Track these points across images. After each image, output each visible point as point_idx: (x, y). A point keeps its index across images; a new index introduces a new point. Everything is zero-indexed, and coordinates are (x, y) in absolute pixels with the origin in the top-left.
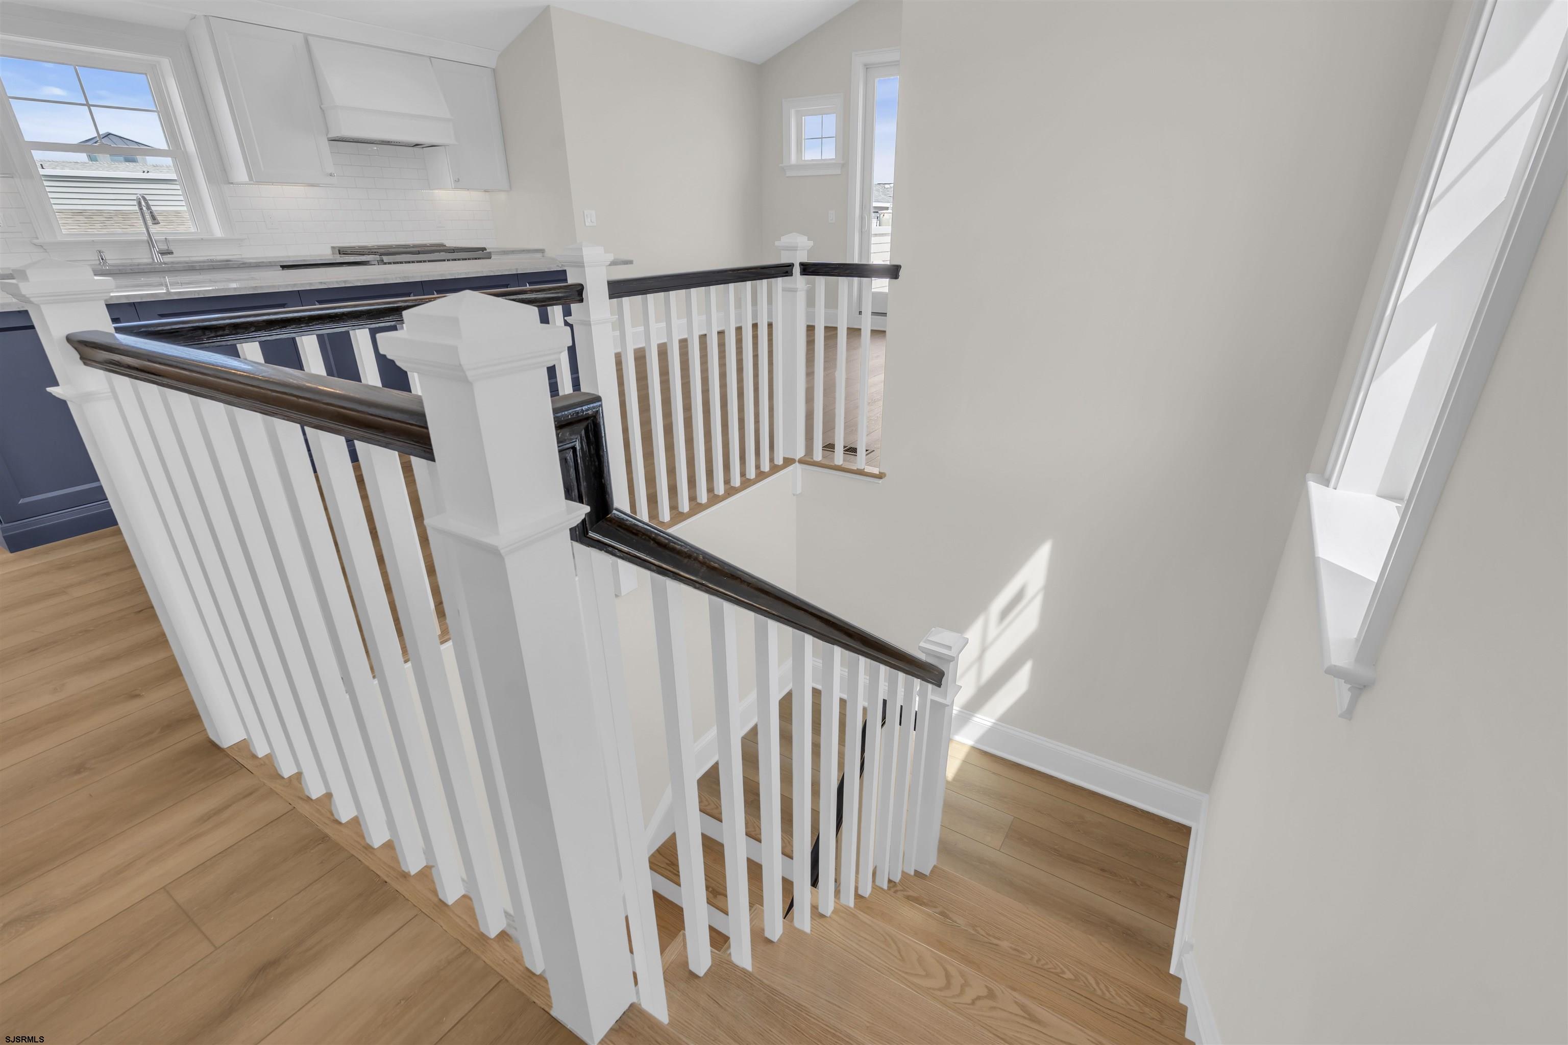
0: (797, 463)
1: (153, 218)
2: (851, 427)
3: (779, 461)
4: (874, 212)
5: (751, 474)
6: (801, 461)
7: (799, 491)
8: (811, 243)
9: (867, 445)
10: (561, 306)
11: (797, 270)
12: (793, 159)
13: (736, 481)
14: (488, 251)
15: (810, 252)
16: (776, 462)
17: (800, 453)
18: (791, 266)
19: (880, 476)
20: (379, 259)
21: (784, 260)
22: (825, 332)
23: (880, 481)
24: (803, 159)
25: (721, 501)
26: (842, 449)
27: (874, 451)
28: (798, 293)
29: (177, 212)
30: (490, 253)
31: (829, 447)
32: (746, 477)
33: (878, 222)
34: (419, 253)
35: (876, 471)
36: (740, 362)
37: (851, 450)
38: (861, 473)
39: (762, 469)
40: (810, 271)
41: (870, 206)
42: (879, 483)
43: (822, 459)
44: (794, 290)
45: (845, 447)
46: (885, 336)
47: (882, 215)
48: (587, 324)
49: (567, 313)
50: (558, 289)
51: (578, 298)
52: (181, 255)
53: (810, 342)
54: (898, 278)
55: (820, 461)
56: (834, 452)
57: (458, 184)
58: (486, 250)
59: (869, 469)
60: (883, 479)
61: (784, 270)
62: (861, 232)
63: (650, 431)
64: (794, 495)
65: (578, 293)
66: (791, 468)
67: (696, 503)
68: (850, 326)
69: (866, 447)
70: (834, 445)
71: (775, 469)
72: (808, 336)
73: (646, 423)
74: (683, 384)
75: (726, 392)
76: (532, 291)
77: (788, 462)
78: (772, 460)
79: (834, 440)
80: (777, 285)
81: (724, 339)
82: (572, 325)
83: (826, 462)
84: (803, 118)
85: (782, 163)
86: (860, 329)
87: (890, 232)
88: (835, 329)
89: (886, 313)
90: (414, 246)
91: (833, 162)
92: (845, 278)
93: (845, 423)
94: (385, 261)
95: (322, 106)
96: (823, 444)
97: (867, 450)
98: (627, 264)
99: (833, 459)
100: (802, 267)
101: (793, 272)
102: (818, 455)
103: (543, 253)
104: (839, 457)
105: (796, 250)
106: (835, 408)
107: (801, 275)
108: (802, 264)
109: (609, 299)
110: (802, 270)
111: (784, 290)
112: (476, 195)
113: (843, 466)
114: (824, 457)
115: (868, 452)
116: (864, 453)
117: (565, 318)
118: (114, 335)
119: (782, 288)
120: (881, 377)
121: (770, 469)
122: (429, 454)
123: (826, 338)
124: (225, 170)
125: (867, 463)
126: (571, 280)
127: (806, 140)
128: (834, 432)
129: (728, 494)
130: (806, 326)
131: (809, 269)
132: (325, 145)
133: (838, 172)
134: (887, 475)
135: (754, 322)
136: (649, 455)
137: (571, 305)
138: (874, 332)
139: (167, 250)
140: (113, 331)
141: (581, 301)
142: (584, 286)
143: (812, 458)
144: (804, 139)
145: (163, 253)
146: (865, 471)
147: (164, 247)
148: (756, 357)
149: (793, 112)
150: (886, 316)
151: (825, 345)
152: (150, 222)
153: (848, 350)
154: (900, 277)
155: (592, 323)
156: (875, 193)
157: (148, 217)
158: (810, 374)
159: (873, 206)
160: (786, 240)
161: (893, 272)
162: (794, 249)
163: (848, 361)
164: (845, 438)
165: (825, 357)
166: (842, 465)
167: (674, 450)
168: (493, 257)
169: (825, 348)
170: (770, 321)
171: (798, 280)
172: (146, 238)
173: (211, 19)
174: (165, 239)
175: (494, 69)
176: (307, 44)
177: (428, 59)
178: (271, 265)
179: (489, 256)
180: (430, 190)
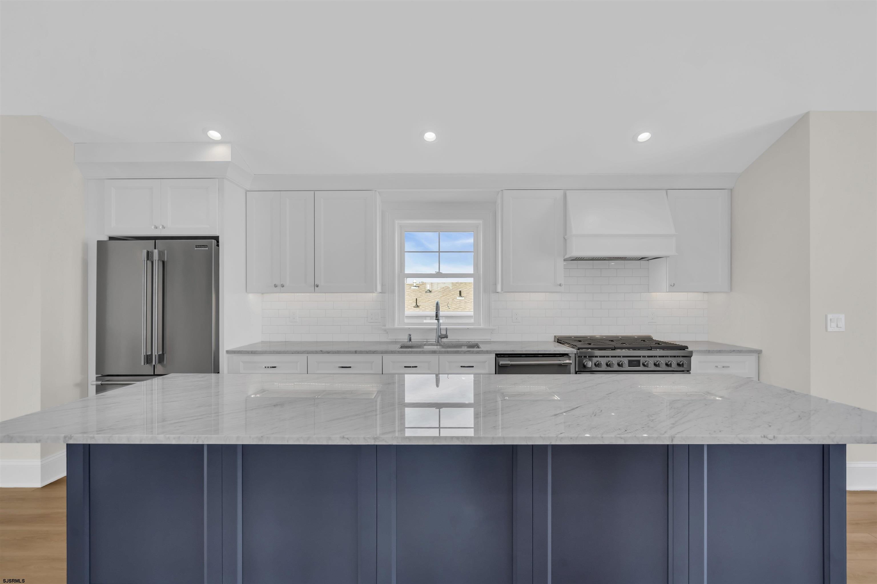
14: (690, 349)
30: (691, 352)
52: (452, 338)
57: (673, 287)
58: (688, 348)
95: (565, 236)
112: (692, 296)
132: (561, 263)
139: (445, 335)
145: (442, 337)
147: (444, 333)
172: (436, 327)
173: (504, 190)
174: (446, 328)
175: (731, 190)
176: (565, 196)
177: (664, 192)
178: (487, 352)
179: (690, 357)
180: (649, 292)
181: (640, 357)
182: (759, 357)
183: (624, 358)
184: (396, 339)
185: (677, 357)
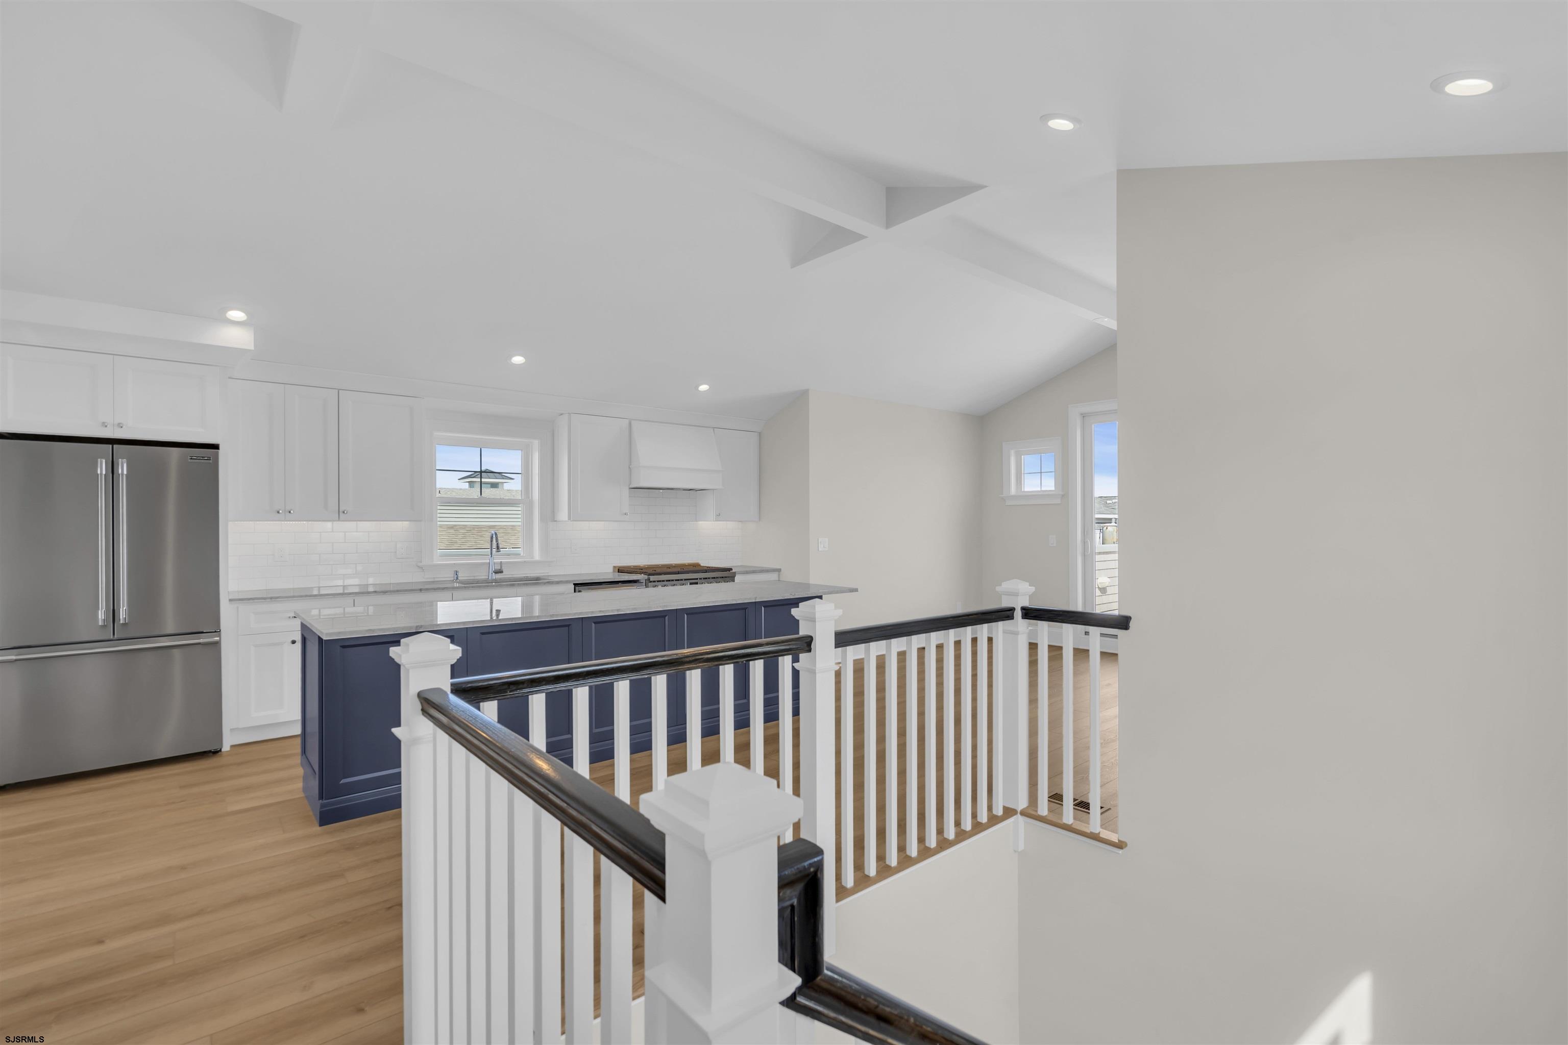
0: (1019, 814)
1: (498, 548)
2: (1082, 775)
3: (999, 811)
4: (1097, 523)
5: (967, 825)
6: (1023, 813)
7: (1021, 847)
8: (1033, 589)
9: (1103, 800)
10: (791, 656)
11: (1018, 614)
12: (1013, 491)
13: (950, 833)
14: (733, 571)
15: (1031, 597)
16: (995, 812)
17: (1022, 803)
18: (1012, 610)
19: (1120, 845)
20: (647, 578)
21: (1005, 603)
22: (1049, 651)
23: (1120, 851)
24: (1023, 490)
25: (933, 856)
26: (1071, 803)
27: (1110, 809)
28: (1019, 636)
29: (513, 526)
30: (735, 573)
31: (1056, 798)
32: (960, 827)
33: (1101, 534)
34: (678, 573)
35: (1114, 838)
36: (958, 680)
37: (1082, 805)
38: (1095, 837)
39: (979, 819)
40: (1032, 615)
41: (1092, 517)
42: (1119, 853)
43: (1048, 813)
44: (1016, 633)
45: (1075, 800)
46: (1116, 660)
47: (1105, 528)
48: (813, 672)
49: (796, 660)
50: (790, 642)
51: (807, 649)
52: (507, 574)
53: (1033, 663)
54: (1129, 629)
55: (1046, 816)
56: (1062, 805)
57: (719, 517)
58: (732, 570)
59: (1105, 834)
60: (1124, 850)
61: (1005, 614)
62: (1084, 555)
63: (863, 757)
64: (1015, 851)
65: (807, 644)
66: (1011, 820)
67: (905, 855)
68: (1076, 647)
69: (1101, 802)
70: (1062, 796)
71: (994, 820)
72: (1030, 655)
73: (859, 747)
74: (899, 745)
75: (942, 716)
76: (768, 644)
77: (1009, 812)
78: (990, 808)
79: (1062, 788)
80: (998, 628)
81: (942, 653)
82: (799, 671)
83: (1053, 818)
84: (1023, 456)
85: (1002, 494)
86: (1088, 650)
87: (1117, 550)
88: (1061, 648)
89: (1117, 636)
90: (676, 566)
91: (1053, 493)
92: (1069, 625)
93: (1074, 768)
94: (651, 580)
95: (630, 466)
96: (1049, 793)
97: (1102, 808)
98: (853, 592)
99: (1061, 814)
100: (1024, 611)
101: (1015, 616)
102: (1043, 808)
103: (779, 572)
104: (1068, 814)
105: (1018, 596)
106: (1062, 747)
107: (1022, 618)
108: (1023, 609)
109: (835, 648)
110: (1024, 614)
111: (1004, 632)
112: (731, 525)
113: (1073, 826)
114: (1050, 810)
115: (1103, 810)
116: (1099, 811)
117: (794, 664)
118: (447, 694)
119: (1003, 630)
120: (1114, 711)
121: (989, 819)
122: (660, 891)
123: (1051, 659)
124: (554, 512)
125: (1103, 826)
126: (803, 632)
127: (1025, 475)
128: (1062, 778)
129: (941, 848)
130: (1028, 644)
131: (1030, 614)
132: (626, 492)
133: (1058, 501)
134: (1128, 846)
135: (974, 636)
136: (859, 787)
137: (800, 655)
138: (1104, 654)
139: (500, 570)
140: (448, 689)
141: (810, 651)
142: (814, 639)
143: (1037, 811)
144: (1024, 474)
145: (496, 572)
146: (1101, 836)
147: (498, 567)
148: (974, 676)
149: (1012, 452)
150: (1117, 638)
151: (1049, 667)
152: (494, 550)
153: (1075, 674)
154: (1130, 628)
155: (817, 671)
156: (1097, 505)
157: (494, 546)
158: (1033, 701)
159: (1096, 517)
160: (1007, 586)
161: (1123, 623)
162: (1016, 594)
163: (1075, 688)
164: (1075, 787)
165: (1050, 682)
166: (1072, 824)
167: (885, 783)
168: (737, 578)
169: (1049, 672)
170: (990, 636)
171: (1020, 624)
172: (489, 561)
173: (572, 414)
174: (501, 562)
175: (760, 433)
176: (630, 424)
177: (712, 430)
178: (567, 582)
179: (734, 577)
180: (696, 521)
181: (697, 579)
182: (779, 575)
183: (686, 581)
184: (434, 578)
185: (717, 578)
